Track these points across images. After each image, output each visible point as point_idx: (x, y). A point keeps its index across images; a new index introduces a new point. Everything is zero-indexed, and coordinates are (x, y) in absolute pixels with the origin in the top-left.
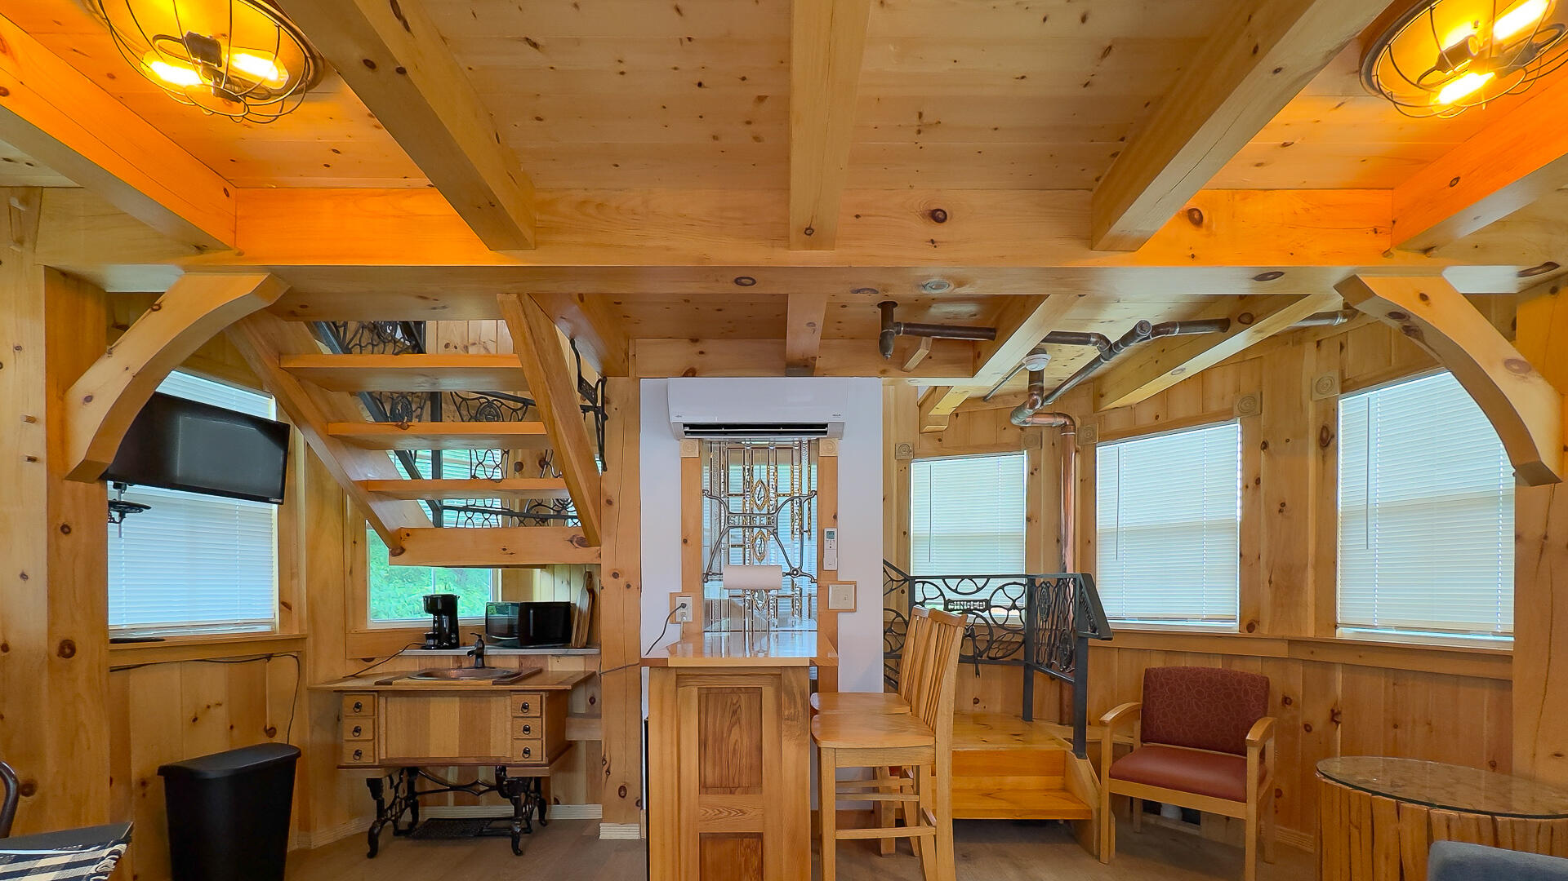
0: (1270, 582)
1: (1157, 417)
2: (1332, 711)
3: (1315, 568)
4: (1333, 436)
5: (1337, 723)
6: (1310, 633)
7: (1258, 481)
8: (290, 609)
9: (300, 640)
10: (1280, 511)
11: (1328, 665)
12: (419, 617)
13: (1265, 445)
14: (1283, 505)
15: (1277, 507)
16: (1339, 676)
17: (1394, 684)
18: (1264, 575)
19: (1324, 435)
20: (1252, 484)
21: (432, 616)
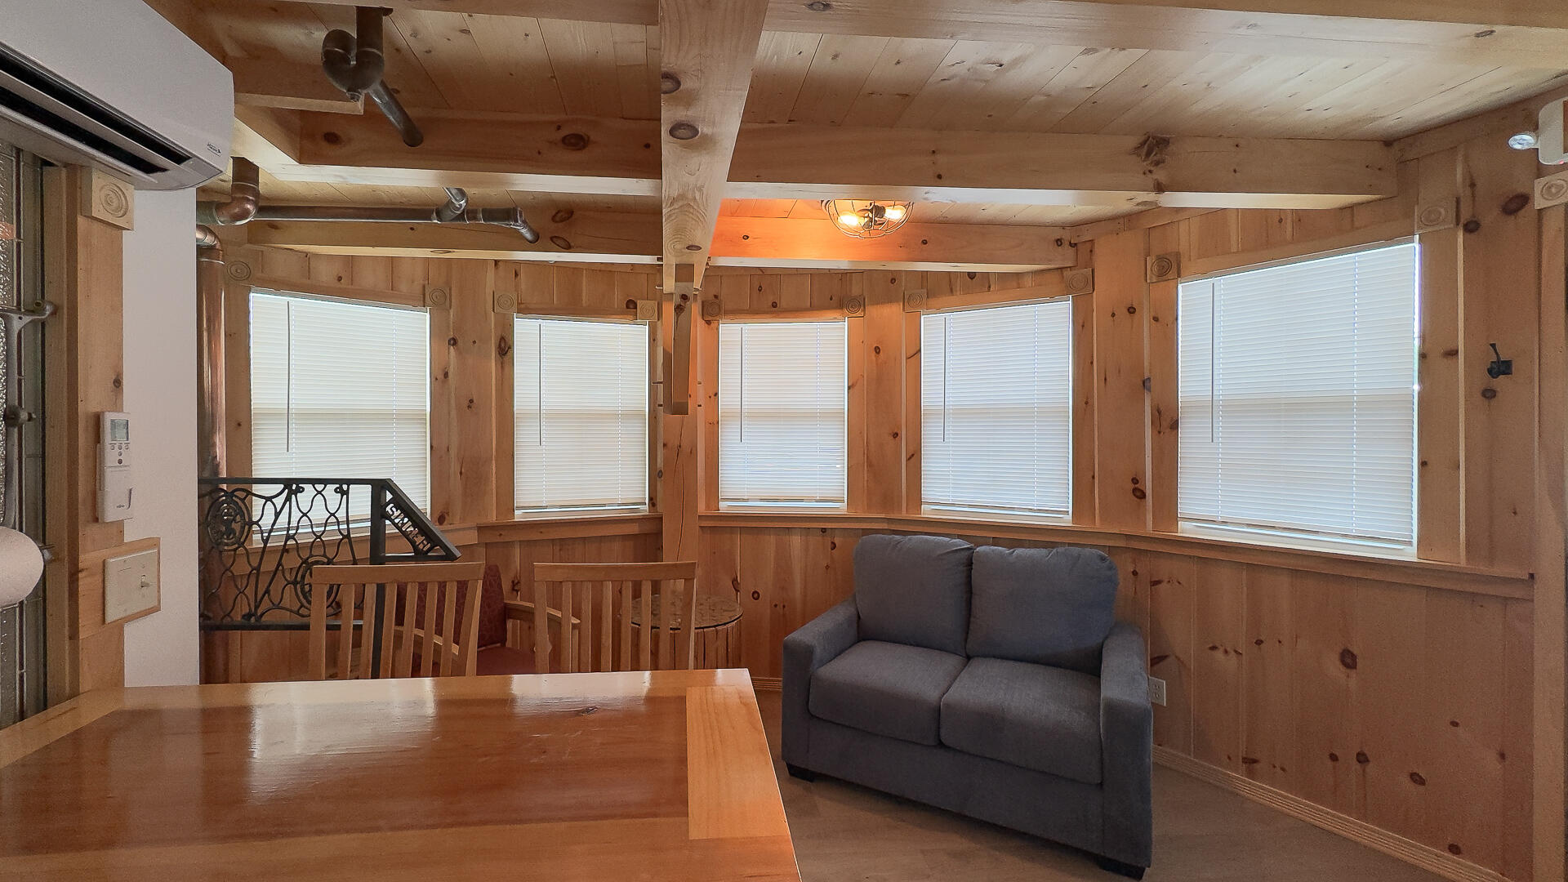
0: (461, 473)
1: (340, 279)
2: (513, 582)
3: (496, 461)
4: (509, 348)
5: (517, 591)
6: (492, 518)
7: (446, 375)
10: (469, 407)
11: (508, 544)
13: (454, 342)
14: (471, 401)
15: (466, 403)
16: (517, 552)
17: (560, 550)
18: (454, 467)
19: (503, 345)
20: (441, 377)
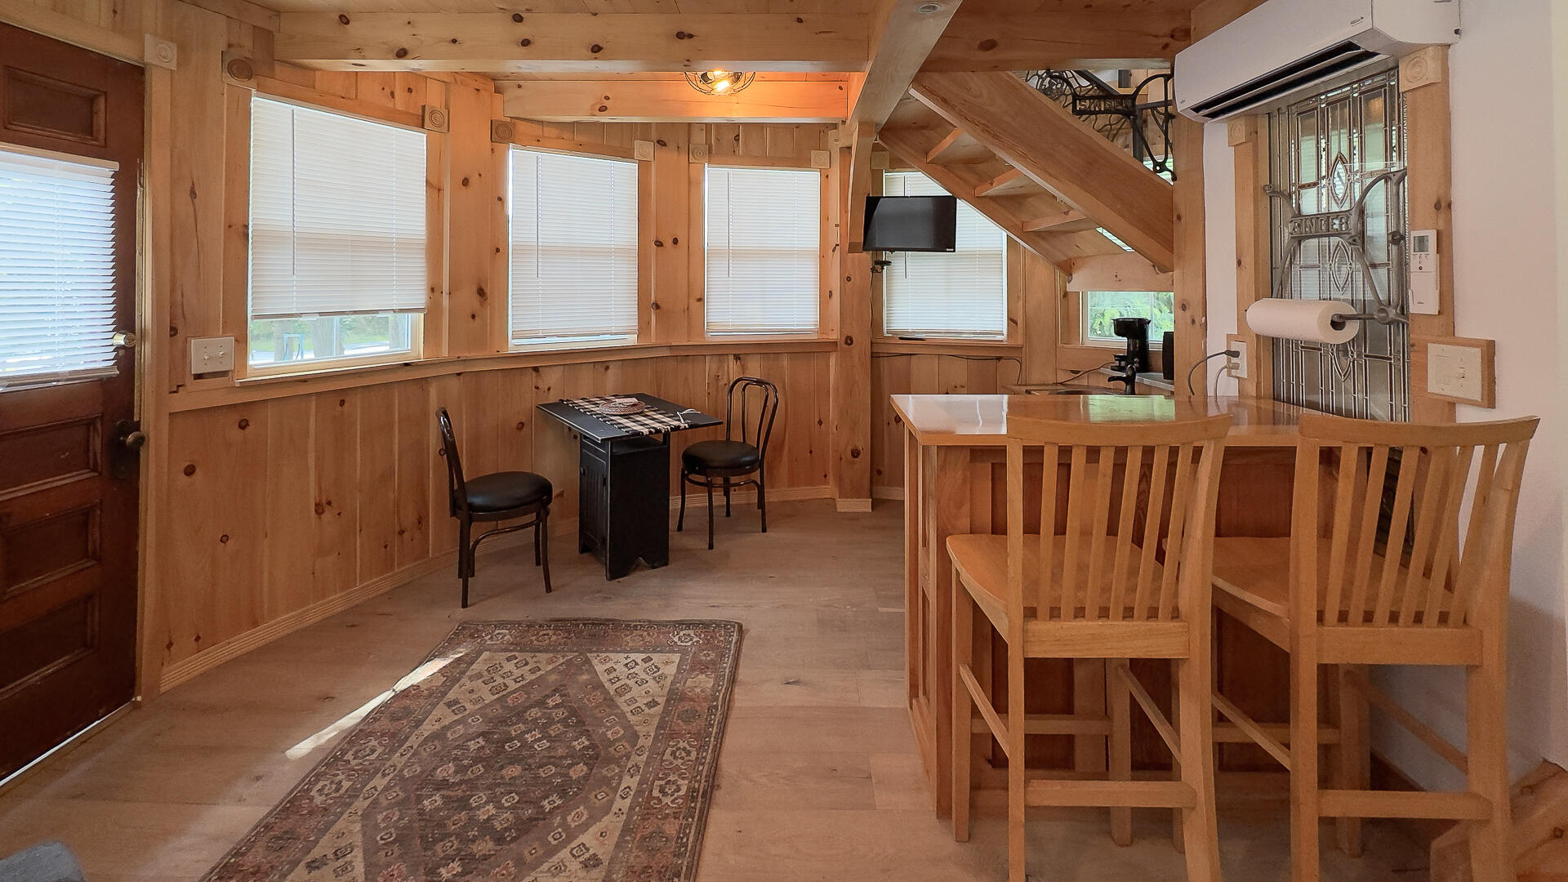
8: (1017, 324)
9: (1019, 349)
12: (1108, 339)
21: (1125, 339)
